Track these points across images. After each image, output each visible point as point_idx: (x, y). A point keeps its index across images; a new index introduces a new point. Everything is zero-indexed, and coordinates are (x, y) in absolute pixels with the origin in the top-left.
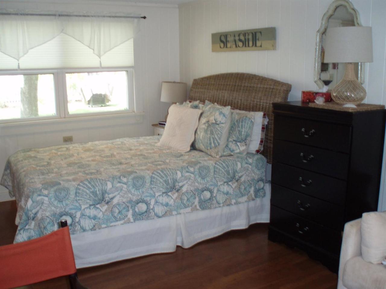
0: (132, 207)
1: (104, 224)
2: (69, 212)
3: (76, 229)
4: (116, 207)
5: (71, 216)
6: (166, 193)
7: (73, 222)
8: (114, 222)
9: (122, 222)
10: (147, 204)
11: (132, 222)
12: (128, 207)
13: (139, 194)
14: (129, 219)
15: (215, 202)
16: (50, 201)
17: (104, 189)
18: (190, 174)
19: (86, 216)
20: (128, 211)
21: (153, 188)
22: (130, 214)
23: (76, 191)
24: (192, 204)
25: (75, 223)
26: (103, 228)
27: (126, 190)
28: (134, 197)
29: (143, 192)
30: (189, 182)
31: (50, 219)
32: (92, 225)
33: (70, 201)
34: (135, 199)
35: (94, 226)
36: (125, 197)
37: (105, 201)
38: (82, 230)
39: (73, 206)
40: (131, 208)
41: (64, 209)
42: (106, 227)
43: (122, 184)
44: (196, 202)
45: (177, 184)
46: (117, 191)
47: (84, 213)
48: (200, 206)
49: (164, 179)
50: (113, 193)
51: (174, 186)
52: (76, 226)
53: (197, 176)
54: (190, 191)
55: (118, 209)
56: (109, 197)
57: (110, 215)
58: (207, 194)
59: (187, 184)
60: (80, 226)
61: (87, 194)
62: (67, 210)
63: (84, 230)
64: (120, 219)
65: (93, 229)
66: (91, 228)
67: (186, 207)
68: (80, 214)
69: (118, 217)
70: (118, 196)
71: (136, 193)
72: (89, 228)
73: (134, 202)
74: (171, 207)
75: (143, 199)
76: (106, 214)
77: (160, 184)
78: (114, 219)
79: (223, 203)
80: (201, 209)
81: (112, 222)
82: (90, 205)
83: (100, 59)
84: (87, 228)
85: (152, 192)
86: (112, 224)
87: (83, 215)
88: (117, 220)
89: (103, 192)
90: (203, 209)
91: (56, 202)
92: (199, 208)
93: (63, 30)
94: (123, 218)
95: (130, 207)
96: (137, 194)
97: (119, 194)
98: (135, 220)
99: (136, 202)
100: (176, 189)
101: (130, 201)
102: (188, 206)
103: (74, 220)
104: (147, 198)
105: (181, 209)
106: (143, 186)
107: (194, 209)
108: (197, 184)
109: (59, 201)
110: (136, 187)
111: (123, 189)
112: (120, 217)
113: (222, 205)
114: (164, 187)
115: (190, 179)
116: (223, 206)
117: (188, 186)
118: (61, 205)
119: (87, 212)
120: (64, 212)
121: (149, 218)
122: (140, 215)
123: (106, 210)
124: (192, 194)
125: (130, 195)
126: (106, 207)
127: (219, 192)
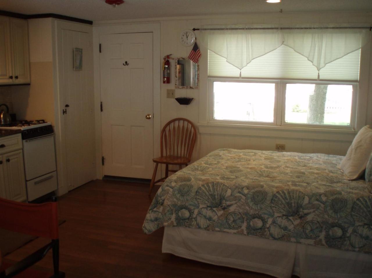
0: (247, 219)
1: (217, 227)
2: (189, 207)
3: (193, 224)
4: (232, 215)
5: (190, 211)
6: (287, 216)
7: (191, 217)
8: (228, 229)
9: (235, 231)
10: (264, 221)
11: (245, 235)
12: (243, 218)
13: (256, 208)
14: (243, 230)
15: (348, 243)
16: (173, 193)
17: (222, 195)
18: (320, 203)
19: (203, 215)
20: (243, 222)
21: (273, 207)
22: (244, 226)
23: (197, 190)
24: (317, 237)
25: (191, 219)
26: (216, 231)
27: (244, 201)
28: (252, 211)
29: (261, 208)
30: (316, 212)
31: (170, 208)
32: (206, 225)
33: (191, 198)
34: (252, 212)
35: (208, 226)
36: (242, 208)
37: (221, 207)
38: (198, 227)
39: (192, 203)
40: (246, 221)
41: (184, 203)
42: (219, 231)
43: (241, 195)
44: (322, 235)
45: (301, 209)
46: (235, 200)
47: (201, 211)
48: (326, 242)
49: (287, 201)
50: (230, 201)
51: (298, 211)
52: (192, 221)
53: (328, 208)
54: (316, 222)
55: (233, 218)
56: (226, 204)
57: (225, 221)
58: (339, 232)
59: (314, 213)
60: (196, 222)
61: (206, 195)
62: (187, 204)
63: (200, 227)
64: (234, 228)
65: (207, 229)
66: (205, 227)
67: (307, 237)
68: (197, 212)
69: (232, 226)
70: (236, 205)
71: (253, 207)
72: (203, 226)
73: (251, 215)
74: (290, 233)
75: (261, 215)
76: (221, 218)
77: (281, 205)
78: (228, 226)
79: (360, 248)
80: (327, 246)
81: (225, 228)
82: (208, 206)
83: (318, 71)
84: (202, 226)
85: (271, 211)
86: (225, 230)
87: (200, 213)
88: (231, 228)
89: (221, 197)
90: (330, 246)
91: (179, 195)
92: (325, 244)
93: (283, 42)
94: (237, 228)
95: (245, 219)
96: (255, 208)
97: (236, 203)
98: (248, 233)
99: (253, 216)
100: (299, 215)
101: (246, 214)
102: (311, 238)
103: (191, 216)
104: (265, 215)
105: (302, 238)
106: (263, 203)
107: (318, 243)
108: (326, 216)
109: (181, 195)
110: (255, 201)
111: (242, 200)
112: (233, 226)
113: (357, 249)
114: (285, 209)
115: (318, 208)
116: (359, 251)
117: (315, 215)
118: (183, 199)
119: (204, 211)
120: (184, 206)
121: (263, 236)
122: (254, 230)
123: (221, 215)
124: (318, 225)
125: (247, 208)
126: (222, 212)
127: (355, 233)
